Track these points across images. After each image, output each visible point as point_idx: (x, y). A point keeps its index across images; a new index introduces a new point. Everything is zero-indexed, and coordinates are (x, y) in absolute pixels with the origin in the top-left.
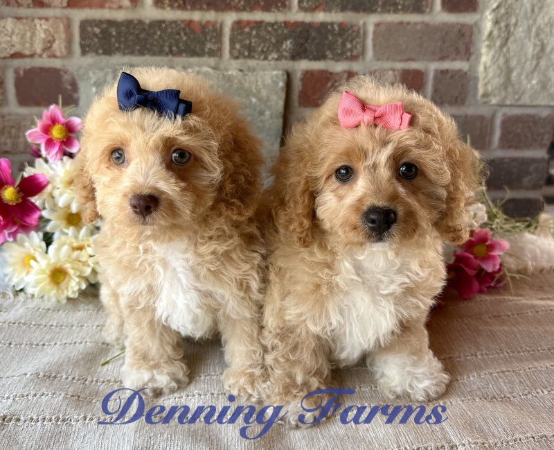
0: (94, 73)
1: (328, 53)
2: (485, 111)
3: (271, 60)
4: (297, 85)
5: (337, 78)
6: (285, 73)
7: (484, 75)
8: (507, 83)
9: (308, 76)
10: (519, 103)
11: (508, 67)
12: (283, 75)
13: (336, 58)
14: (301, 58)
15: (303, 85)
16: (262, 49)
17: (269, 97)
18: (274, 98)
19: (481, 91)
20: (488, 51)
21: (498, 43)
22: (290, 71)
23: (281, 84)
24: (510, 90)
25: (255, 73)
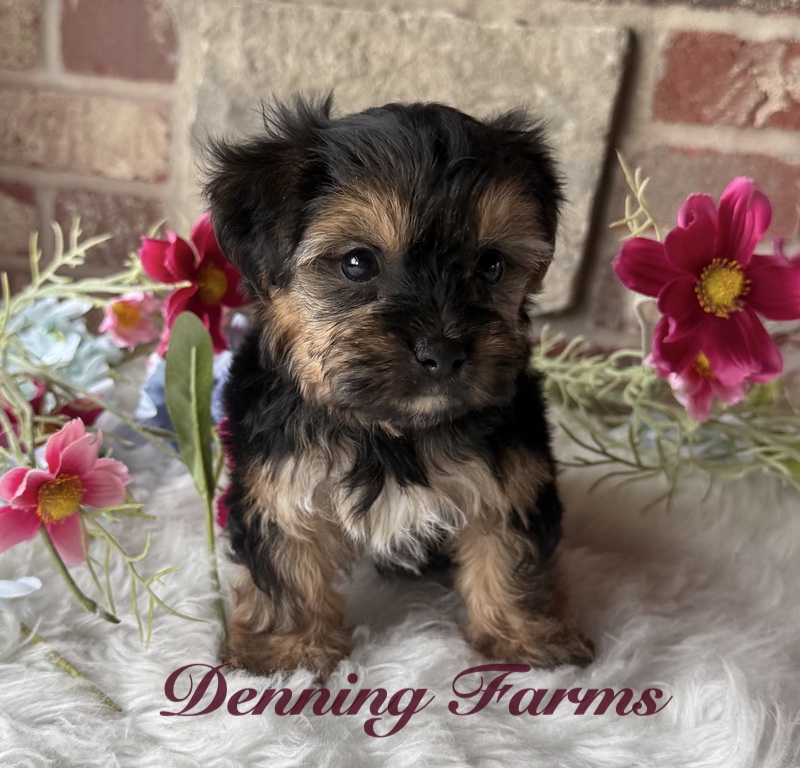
0: (208, 11)
3: (594, 4)
4: (654, 68)
5: (757, 55)
6: (623, 32)
9: (684, 44)
12: (619, 36)
13: (758, 6)
15: (667, 67)
17: (576, 89)
18: (590, 90)
22: (640, 29)
23: (612, 58)
25: (553, 31)
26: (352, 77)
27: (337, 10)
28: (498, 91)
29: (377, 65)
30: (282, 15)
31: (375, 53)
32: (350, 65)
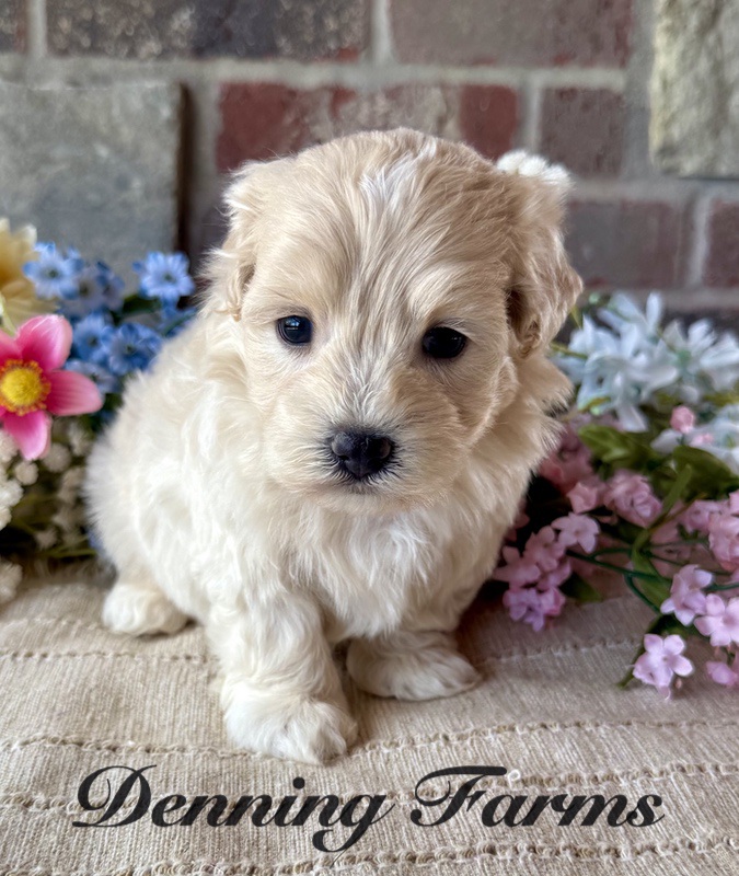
1: (282, 42)
2: (670, 193)
3: (142, 61)
4: (211, 121)
5: (308, 103)
6: (174, 87)
7: (662, 101)
8: (717, 122)
9: (236, 98)
11: (720, 83)
12: (171, 90)
13: (300, 55)
14: (218, 53)
15: (224, 119)
16: (123, 33)
17: (137, 146)
18: (151, 146)
19: (656, 138)
20: (669, 44)
21: (694, 21)
22: (192, 84)
23: (166, 112)
24: (727, 137)
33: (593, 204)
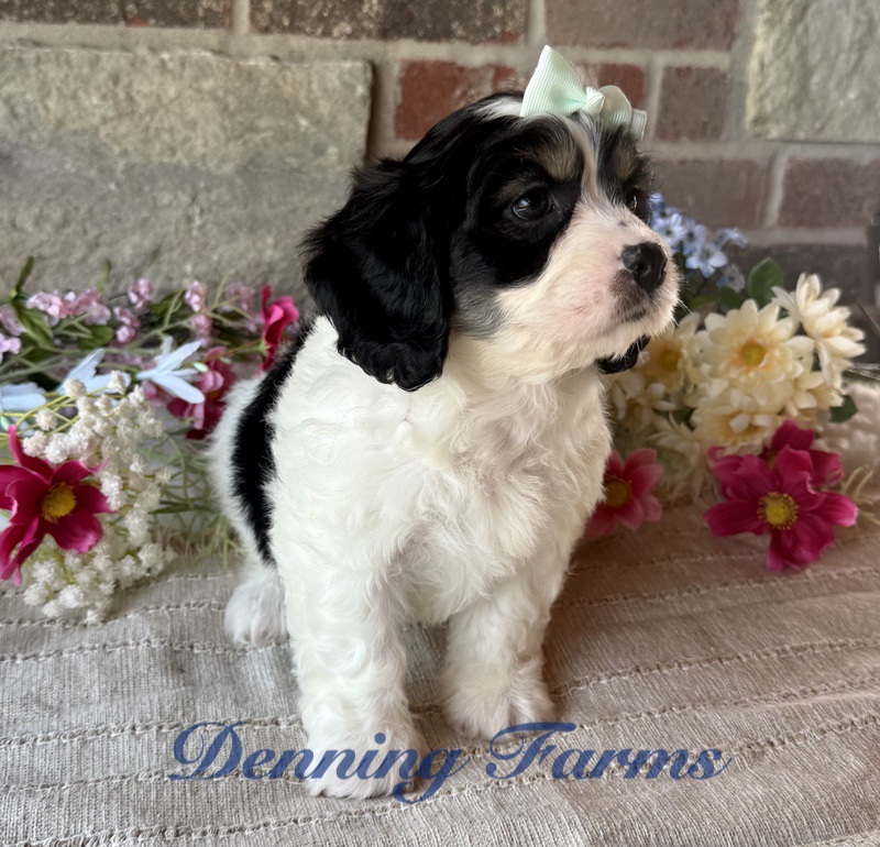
1: (455, 25)
2: (756, 152)
3: (339, 38)
4: (392, 94)
5: (474, 78)
6: (368, 66)
7: (759, 80)
8: (801, 98)
9: (415, 73)
10: (822, 137)
11: (804, 65)
12: (365, 70)
13: (472, 37)
14: (400, 35)
15: (403, 92)
16: (320, 14)
17: (334, 117)
18: (346, 118)
19: (751, 111)
20: (768, 33)
21: (788, 17)
22: (377, 61)
23: (361, 90)
24: (806, 110)
25: (306, 65)
26: (120, 116)
27: (95, 52)
28: (263, 123)
29: (143, 104)
30: (38, 60)
31: (138, 92)
32: (117, 104)
33: (697, 161)
